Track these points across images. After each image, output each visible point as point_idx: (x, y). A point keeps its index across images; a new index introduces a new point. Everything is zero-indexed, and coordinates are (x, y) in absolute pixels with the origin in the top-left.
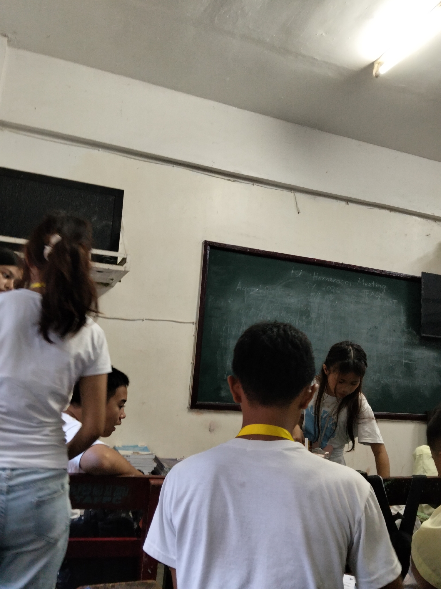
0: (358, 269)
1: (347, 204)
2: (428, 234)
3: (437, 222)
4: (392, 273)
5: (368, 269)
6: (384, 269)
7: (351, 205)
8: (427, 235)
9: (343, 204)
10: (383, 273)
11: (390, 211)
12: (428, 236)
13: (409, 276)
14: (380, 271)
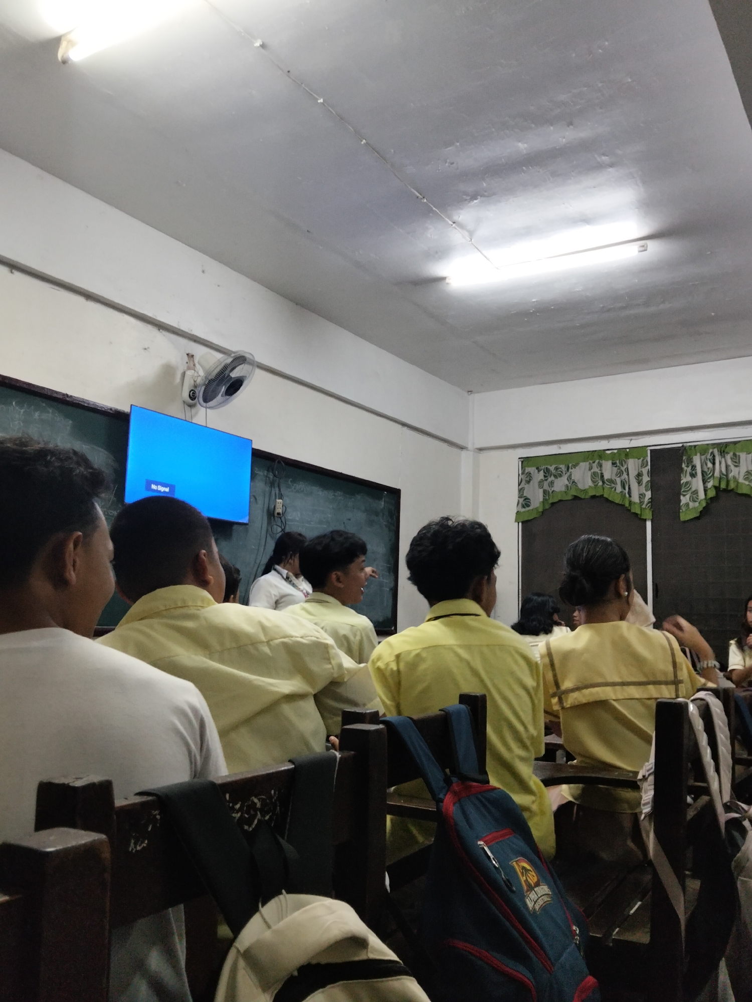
0: (25, 386)
1: (11, 272)
2: (146, 348)
3: (161, 330)
4: (83, 401)
5: (43, 388)
6: (70, 393)
7: (18, 275)
9: (4, 270)
10: (68, 399)
11: (87, 299)
13: (111, 409)
14: (64, 395)
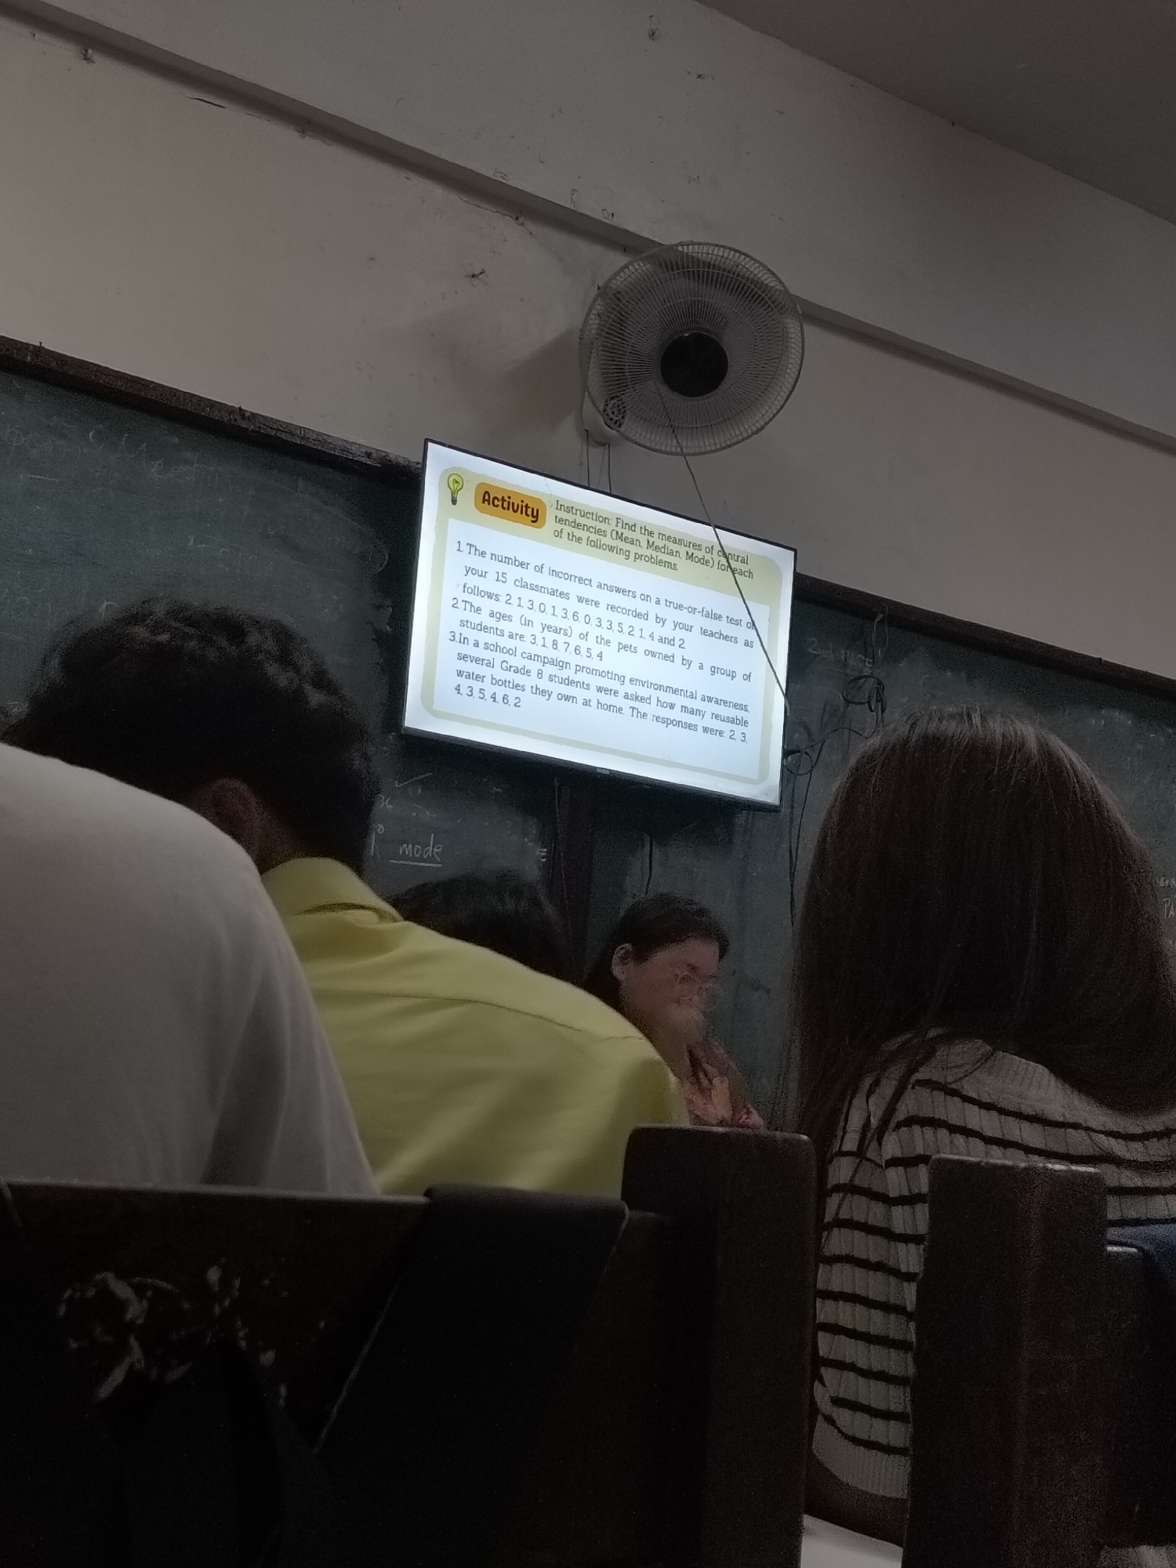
0: (119, 384)
1: (86, 58)
2: (476, 273)
3: (521, 220)
4: (289, 429)
5: (174, 392)
6: (249, 407)
7: (104, 67)
8: (473, 276)
9: (63, 52)
10: (244, 425)
11: (303, 132)
12: (475, 281)
14: (231, 410)
